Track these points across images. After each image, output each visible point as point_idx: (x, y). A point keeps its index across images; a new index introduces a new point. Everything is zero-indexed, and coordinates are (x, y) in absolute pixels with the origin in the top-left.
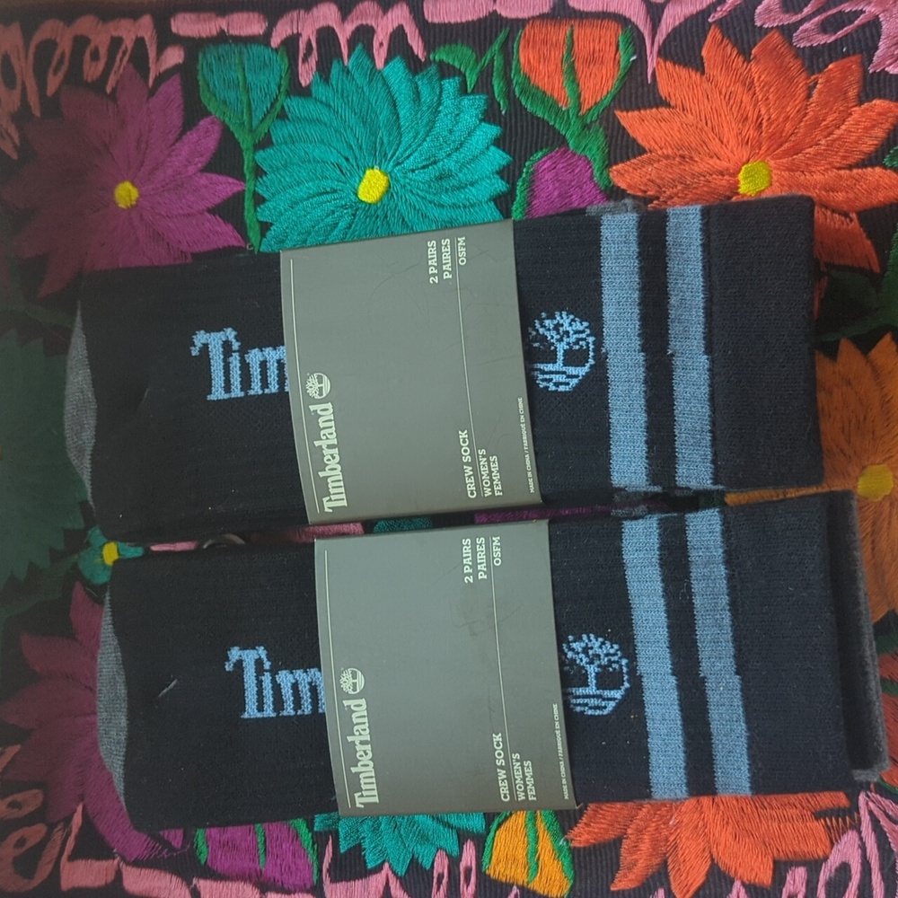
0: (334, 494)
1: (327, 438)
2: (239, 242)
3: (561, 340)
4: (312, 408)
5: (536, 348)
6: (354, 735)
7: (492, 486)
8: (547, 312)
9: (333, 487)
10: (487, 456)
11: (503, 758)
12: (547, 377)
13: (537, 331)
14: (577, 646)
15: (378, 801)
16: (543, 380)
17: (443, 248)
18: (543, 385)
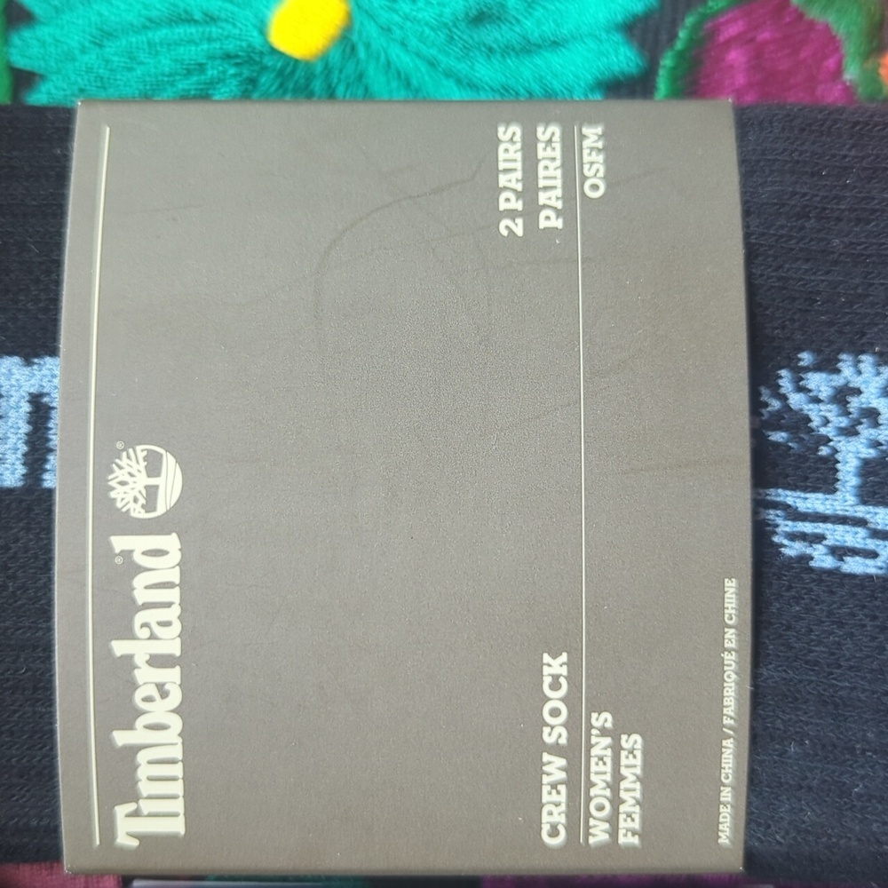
0: (150, 797)
1: (153, 637)
3: (850, 432)
4: (119, 543)
5: (776, 445)
7: (613, 821)
8: (817, 351)
9: (151, 779)
10: (614, 734)
12: (807, 527)
13: (784, 398)
16: (793, 537)
17: (540, 146)
18: (793, 549)
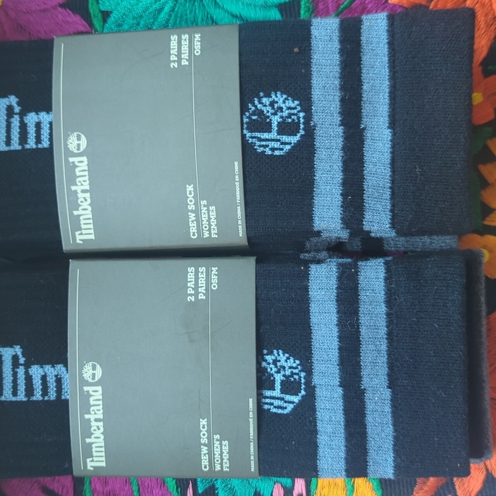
0: (84, 229)
1: (81, 184)
2: (86, 28)
3: (275, 114)
4: (71, 160)
5: (254, 120)
6: (90, 414)
7: (209, 230)
8: (264, 93)
9: (85, 224)
10: (207, 206)
11: (207, 438)
12: (264, 143)
13: (256, 106)
14: (269, 358)
15: (105, 465)
16: (260, 146)
17: (183, 41)
18: (260, 150)
